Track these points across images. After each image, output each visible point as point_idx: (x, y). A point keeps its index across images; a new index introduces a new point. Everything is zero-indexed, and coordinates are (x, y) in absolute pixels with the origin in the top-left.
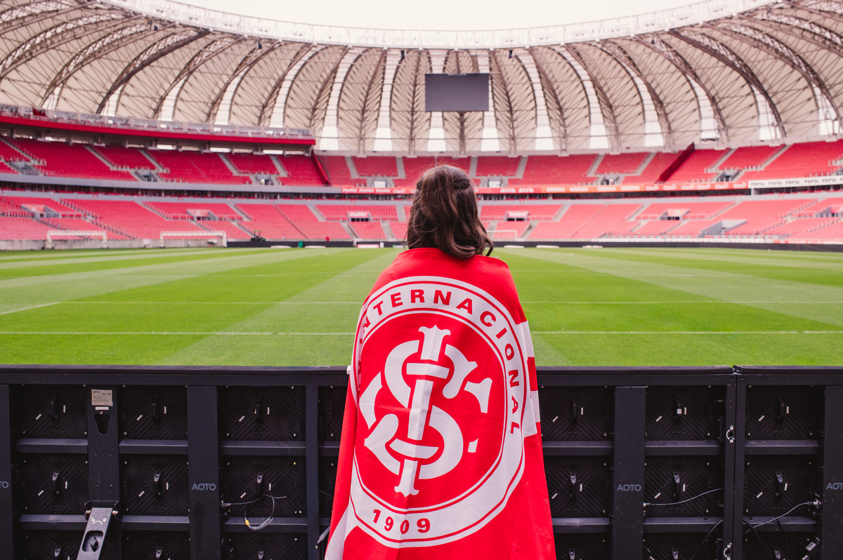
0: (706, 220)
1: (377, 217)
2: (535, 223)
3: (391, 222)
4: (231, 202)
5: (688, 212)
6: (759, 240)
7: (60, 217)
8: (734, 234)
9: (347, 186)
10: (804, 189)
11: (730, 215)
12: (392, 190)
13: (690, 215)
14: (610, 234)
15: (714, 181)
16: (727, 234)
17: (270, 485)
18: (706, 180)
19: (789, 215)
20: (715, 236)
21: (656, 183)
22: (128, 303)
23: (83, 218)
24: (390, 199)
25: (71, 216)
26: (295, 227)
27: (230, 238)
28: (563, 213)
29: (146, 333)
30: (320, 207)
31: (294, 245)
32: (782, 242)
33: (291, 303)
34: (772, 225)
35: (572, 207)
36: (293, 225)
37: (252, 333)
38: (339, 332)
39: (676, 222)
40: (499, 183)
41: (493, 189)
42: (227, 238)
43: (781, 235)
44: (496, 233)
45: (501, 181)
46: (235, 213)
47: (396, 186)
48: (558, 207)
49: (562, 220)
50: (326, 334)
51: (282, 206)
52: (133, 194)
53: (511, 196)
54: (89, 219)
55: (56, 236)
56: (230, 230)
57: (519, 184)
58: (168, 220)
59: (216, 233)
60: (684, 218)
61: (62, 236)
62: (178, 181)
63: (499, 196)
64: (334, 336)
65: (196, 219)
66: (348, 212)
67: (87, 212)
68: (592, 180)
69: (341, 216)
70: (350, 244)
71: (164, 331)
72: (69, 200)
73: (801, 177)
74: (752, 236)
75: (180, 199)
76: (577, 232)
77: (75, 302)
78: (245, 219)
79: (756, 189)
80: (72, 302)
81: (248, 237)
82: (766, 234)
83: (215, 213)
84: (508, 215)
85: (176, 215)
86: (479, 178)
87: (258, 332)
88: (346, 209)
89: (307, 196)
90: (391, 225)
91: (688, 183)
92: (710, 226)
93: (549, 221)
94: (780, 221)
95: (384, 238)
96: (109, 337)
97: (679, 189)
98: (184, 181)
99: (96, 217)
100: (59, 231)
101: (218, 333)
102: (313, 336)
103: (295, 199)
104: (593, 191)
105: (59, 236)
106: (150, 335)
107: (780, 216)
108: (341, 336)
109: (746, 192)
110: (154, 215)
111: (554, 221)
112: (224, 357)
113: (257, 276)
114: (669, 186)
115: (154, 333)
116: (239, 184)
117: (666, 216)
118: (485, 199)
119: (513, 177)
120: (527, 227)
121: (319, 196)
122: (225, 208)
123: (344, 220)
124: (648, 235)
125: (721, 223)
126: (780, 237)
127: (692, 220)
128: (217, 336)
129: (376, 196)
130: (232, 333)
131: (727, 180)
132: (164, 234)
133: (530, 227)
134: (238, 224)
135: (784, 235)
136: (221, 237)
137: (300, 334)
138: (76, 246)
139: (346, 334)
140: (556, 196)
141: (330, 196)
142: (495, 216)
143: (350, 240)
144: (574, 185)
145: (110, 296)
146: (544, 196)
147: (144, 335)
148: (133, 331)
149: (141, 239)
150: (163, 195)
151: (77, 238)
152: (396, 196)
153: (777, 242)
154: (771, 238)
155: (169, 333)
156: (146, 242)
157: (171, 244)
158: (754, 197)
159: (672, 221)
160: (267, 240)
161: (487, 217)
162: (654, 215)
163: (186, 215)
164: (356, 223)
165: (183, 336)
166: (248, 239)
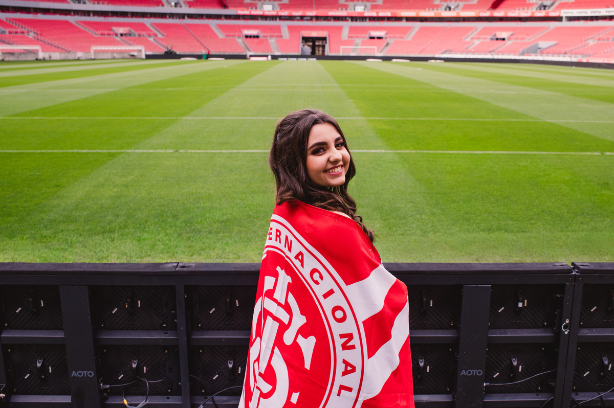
0: (526, 41)
1: (265, 34)
2: (391, 41)
3: (277, 38)
4: (147, 21)
5: (512, 35)
6: (567, 59)
7: (7, 33)
8: (547, 53)
9: (242, 9)
10: (604, 18)
11: (544, 38)
12: (278, 12)
13: (513, 37)
14: (450, 51)
15: (534, 10)
16: (542, 53)
17: (145, 368)
18: (528, 9)
19: (591, 38)
20: (533, 55)
21: (488, 10)
22: (58, 118)
23: (26, 35)
24: (276, 20)
25: (16, 32)
26: (200, 42)
27: (148, 51)
28: (413, 33)
29: (69, 151)
30: (220, 26)
31: (199, 57)
32: (585, 60)
33: (192, 118)
34: (577, 46)
35: (422, 28)
36: (198, 40)
37: (158, 151)
38: (229, 149)
39: (503, 42)
40: (363, 7)
41: (359, 13)
42: (145, 51)
43: (584, 55)
44: (360, 49)
45: (365, 6)
46: (151, 31)
47: (281, 9)
48: (409, 28)
49: (413, 38)
50: (218, 151)
51: (189, 25)
52: (66, 15)
53: (372, 19)
54: (31, 35)
55: (5, 50)
56: (148, 45)
57: (379, 9)
58: (97, 36)
59: (136, 48)
60: (509, 39)
61: (10, 50)
62: (103, 4)
63: (363, 19)
64: (225, 153)
65: (119, 36)
66: (242, 30)
67: (30, 29)
68: (437, 6)
69: (237, 34)
70: (244, 57)
71: (84, 149)
72: (13, 19)
73: (603, 8)
74: (561, 55)
75: (106, 18)
76: (424, 49)
77: (13, 118)
78: (160, 36)
79: (567, 17)
80: (11, 118)
81: (162, 50)
82: (572, 54)
83: (135, 30)
84: (370, 34)
85: (103, 32)
86: (347, 3)
87: (162, 149)
88: (240, 28)
89: (210, 17)
90: (277, 41)
91: (513, 11)
92: (529, 46)
93: (403, 40)
94: (583, 44)
95: (272, 52)
96: (38, 156)
97: (506, 16)
98: (108, 4)
99: (37, 34)
100: (7, 45)
101: (129, 151)
102: (207, 153)
103: (199, 19)
104: (438, 16)
105: (7, 50)
106: (73, 153)
107: (584, 39)
108: (231, 153)
109: (559, 19)
110: (85, 32)
111: (407, 40)
112: (132, 177)
113: (167, 89)
114: (499, 13)
115: (75, 151)
116: (154, 6)
117: (495, 38)
118: (352, 20)
119: (374, 3)
120: (385, 44)
121: (218, 17)
122: (143, 27)
123: (239, 36)
124: (480, 53)
125: (537, 44)
126: (583, 57)
127: (515, 41)
128: (128, 154)
129: (265, 17)
130: (141, 151)
131: (545, 9)
132: (94, 48)
133: (387, 44)
134: (154, 39)
135: (586, 55)
136: (140, 51)
137: (197, 151)
138: (23, 58)
139: (235, 151)
140: (409, 19)
141: (228, 17)
142: (360, 35)
143: (244, 54)
144: (423, 11)
145: (44, 111)
146: (399, 19)
147: (67, 153)
148: (58, 149)
149: (76, 52)
150: (92, 15)
151: (22, 51)
152: (281, 18)
153: (580, 61)
154: (576, 57)
155: (89, 151)
156: (80, 54)
157: (100, 56)
158: (565, 24)
159: (499, 41)
160: (178, 53)
161: (353, 35)
162: (485, 36)
163: (111, 32)
164: (249, 39)
165: (100, 154)
166: (162, 52)
